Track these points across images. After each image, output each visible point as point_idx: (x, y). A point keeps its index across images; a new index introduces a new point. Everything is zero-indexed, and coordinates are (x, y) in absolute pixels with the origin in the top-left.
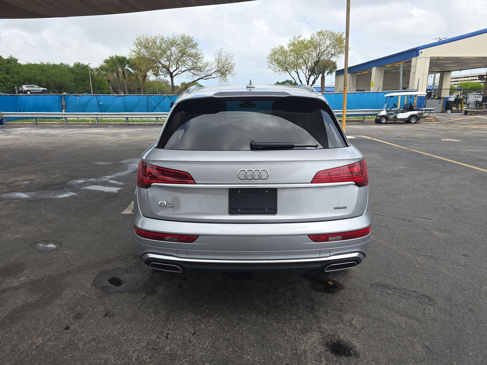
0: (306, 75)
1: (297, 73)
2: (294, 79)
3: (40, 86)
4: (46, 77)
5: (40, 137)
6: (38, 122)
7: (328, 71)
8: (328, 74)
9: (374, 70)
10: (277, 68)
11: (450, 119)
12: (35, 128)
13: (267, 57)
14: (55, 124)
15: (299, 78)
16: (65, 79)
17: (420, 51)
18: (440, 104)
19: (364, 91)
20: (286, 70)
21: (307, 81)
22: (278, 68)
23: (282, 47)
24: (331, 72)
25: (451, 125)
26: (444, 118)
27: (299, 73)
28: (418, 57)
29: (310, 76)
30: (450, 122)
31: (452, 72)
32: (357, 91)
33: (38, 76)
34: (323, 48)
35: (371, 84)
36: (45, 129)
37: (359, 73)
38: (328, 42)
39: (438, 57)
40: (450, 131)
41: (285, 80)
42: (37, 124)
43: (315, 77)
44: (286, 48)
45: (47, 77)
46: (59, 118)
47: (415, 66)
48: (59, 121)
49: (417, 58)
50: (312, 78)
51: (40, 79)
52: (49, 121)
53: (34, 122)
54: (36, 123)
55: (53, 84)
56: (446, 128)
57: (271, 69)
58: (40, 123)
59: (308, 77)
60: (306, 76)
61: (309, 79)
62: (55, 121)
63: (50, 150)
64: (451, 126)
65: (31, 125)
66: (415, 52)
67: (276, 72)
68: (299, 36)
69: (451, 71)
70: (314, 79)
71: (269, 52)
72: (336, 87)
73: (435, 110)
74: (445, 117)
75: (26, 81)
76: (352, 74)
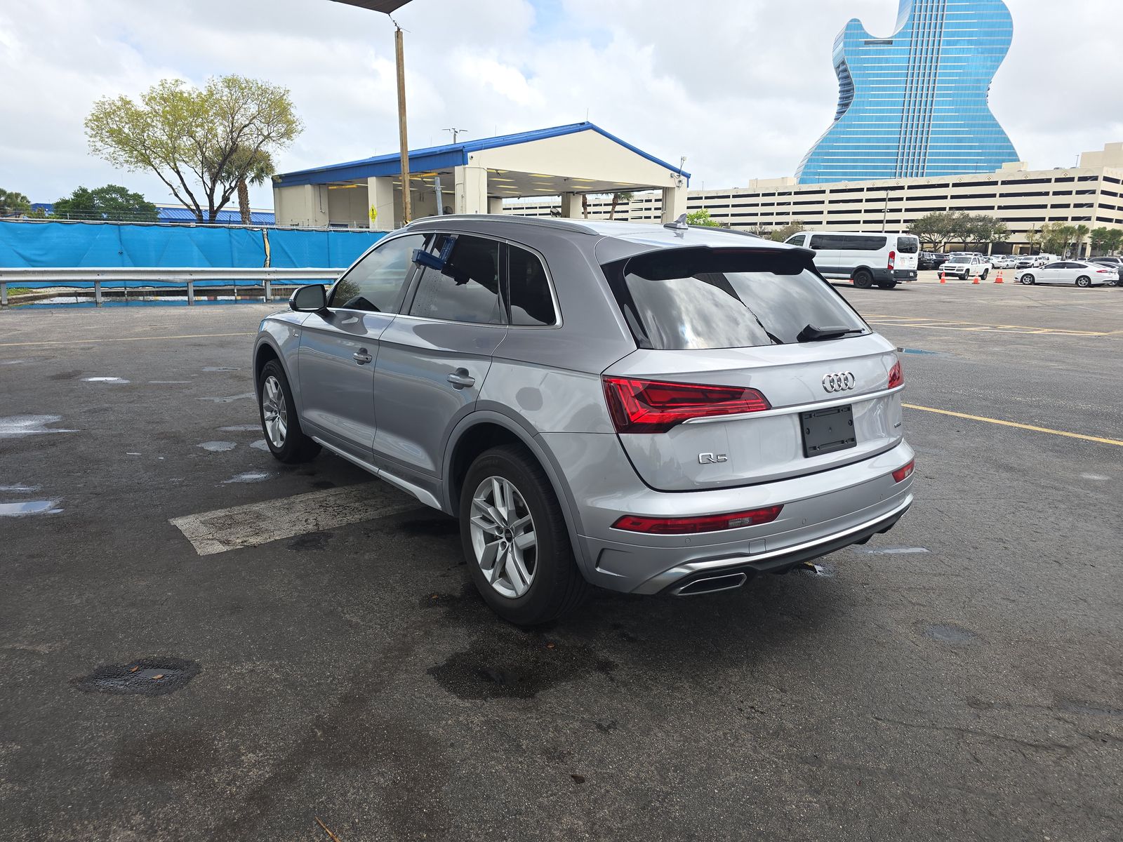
0: (202, 178)
1: (178, 172)
2: (171, 186)
7: (253, 175)
8: (252, 181)
9: (372, 182)
10: (120, 153)
13: (86, 124)
15: (184, 185)
17: (469, 154)
19: (346, 226)
20: (147, 161)
21: (207, 193)
22: (123, 156)
23: (129, 103)
24: (259, 177)
27: (181, 173)
28: (467, 166)
29: (214, 183)
31: (503, 199)
32: (333, 225)
34: (240, 119)
35: (371, 213)
37: (335, 187)
38: (253, 108)
39: (497, 170)
41: (105, 186)
43: (225, 187)
44: (141, 106)
47: (464, 184)
49: (464, 168)
50: (219, 190)
57: (104, 156)
59: (209, 183)
60: (204, 182)
61: (212, 190)
66: (457, 155)
67: (118, 166)
68: (177, 81)
69: (499, 198)
70: (225, 192)
71: (89, 110)
72: (278, 214)
76: (317, 188)
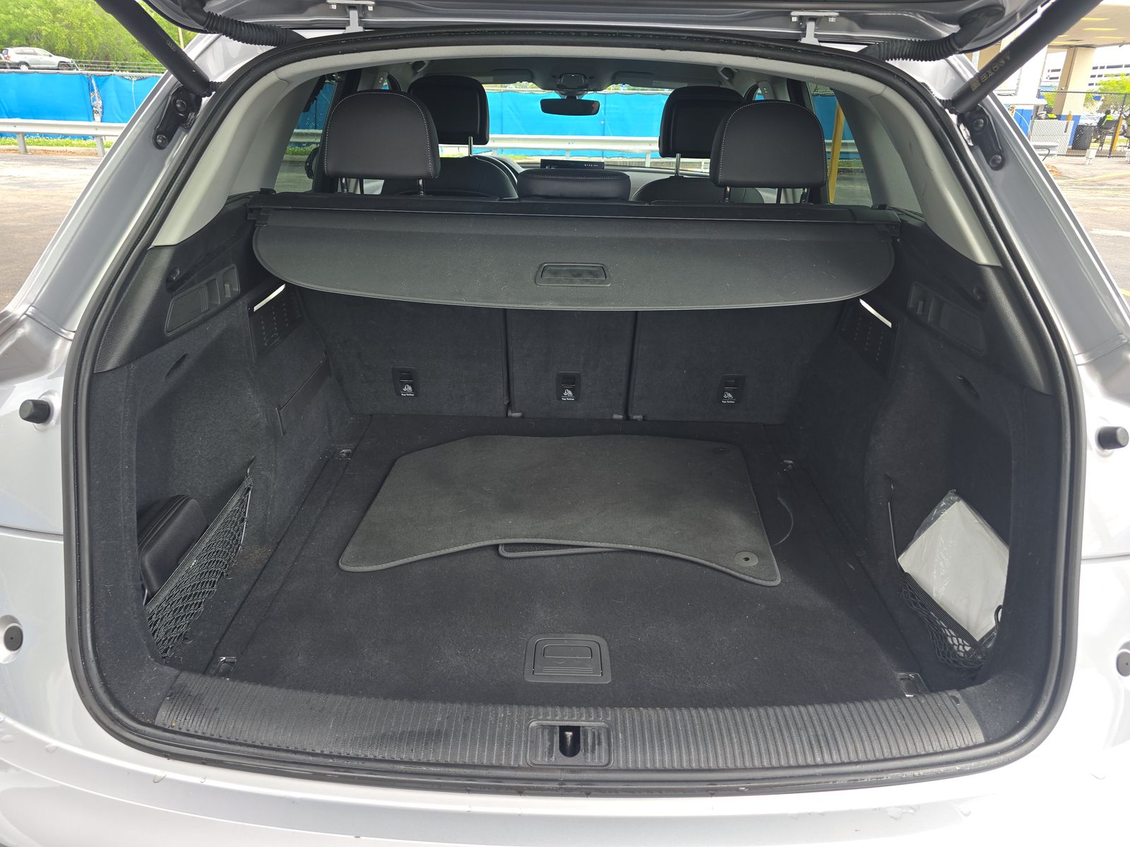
3: (52, 50)
4: (67, 27)
5: (17, 188)
6: (28, 147)
11: (1095, 172)
12: (17, 162)
14: (73, 153)
16: (116, 35)
18: (1065, 132)
25: (1101, 189)
26: (1079, 169)
30: (1094, 181)
31: (1098, 48)
33: (44, 24)
36: (39, 164)
40: (1106, 205)
42: (26, 151)
45: (69, 26)
46: (85, 137)
48: (84, 146)
51: (49, 33)
52: (57, 145)
53: (18, 147)
54: (22, 150)
55: (85, 49)
56: (1092, 198)
58: (35, 150)
62: (72, 145)
63: (22, 226)
64: (1100, 191)
65: (10, 154)
73: (1058, 148)
74: (1082, 167)
75: (15, 38)
